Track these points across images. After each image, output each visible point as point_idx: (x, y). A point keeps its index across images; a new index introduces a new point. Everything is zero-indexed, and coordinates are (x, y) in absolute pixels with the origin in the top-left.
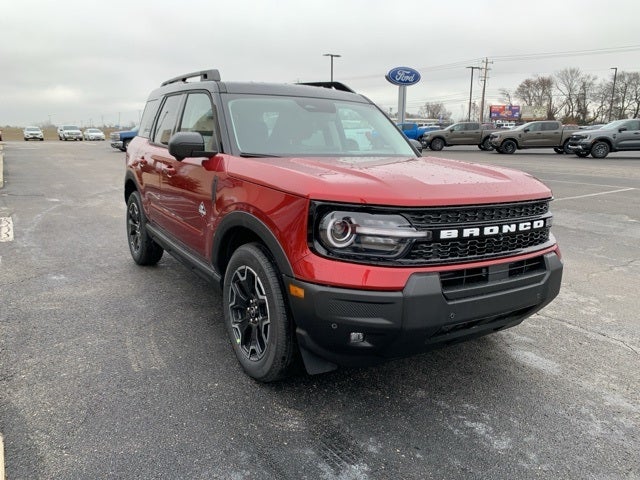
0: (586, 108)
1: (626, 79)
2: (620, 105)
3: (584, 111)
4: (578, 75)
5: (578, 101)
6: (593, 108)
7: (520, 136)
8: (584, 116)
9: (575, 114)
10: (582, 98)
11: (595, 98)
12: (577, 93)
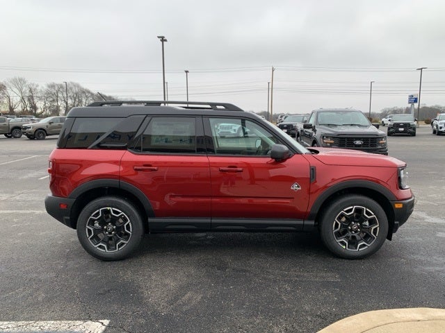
0: (35, 105)
1: (56, 88)
2: (56, 104)
3: (34, 107)
4: (25, 82)
5: (29, 100)
6: (40, 105)
7: (47, 126)
8: (35, 111)
9: (28, 109)
10: (31, 98)
11: (40, 99)
12: (27, 95)
